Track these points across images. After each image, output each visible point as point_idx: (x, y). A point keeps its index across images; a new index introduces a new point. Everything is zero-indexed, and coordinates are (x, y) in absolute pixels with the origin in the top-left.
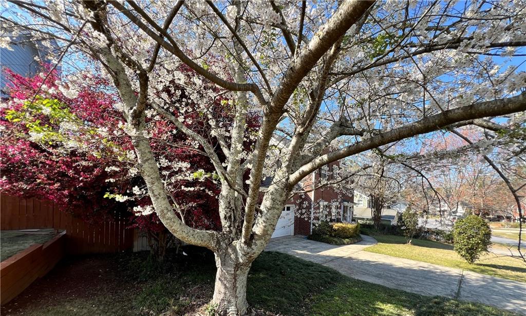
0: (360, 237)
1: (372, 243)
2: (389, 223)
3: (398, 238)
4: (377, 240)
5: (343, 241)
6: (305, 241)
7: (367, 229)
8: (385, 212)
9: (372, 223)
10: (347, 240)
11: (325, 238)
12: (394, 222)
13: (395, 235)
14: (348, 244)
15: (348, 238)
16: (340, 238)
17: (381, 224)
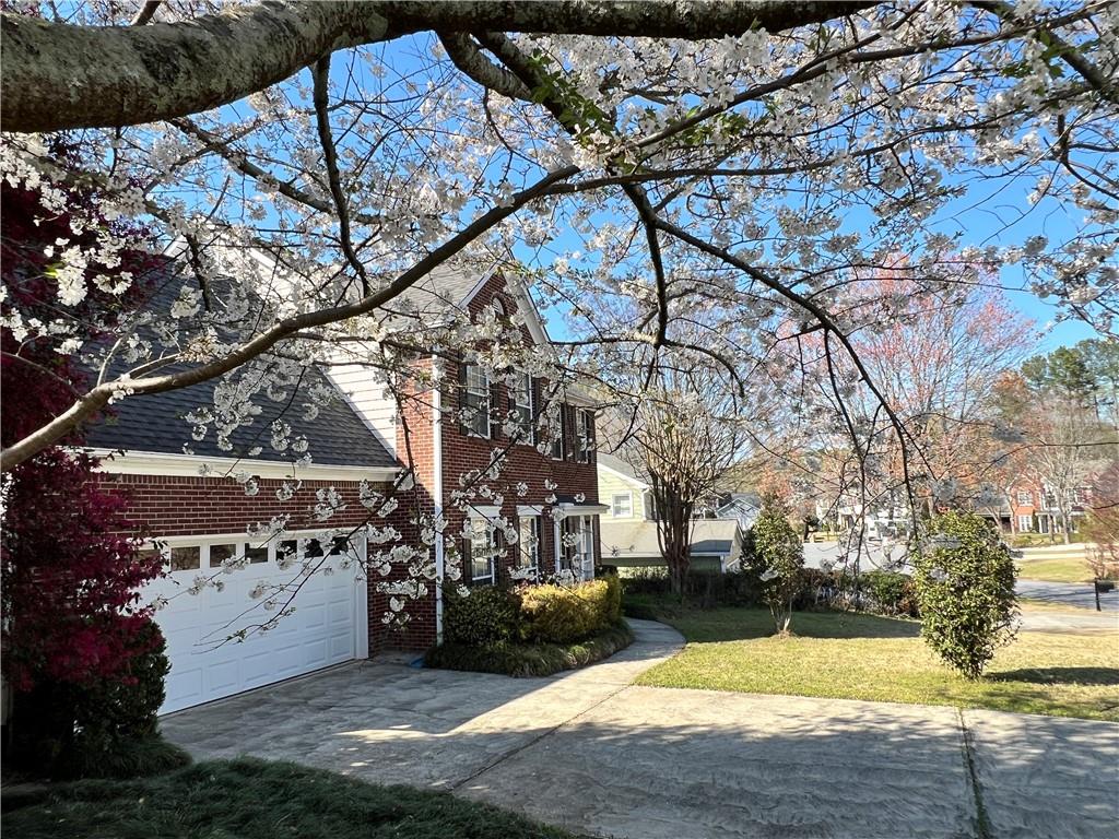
0: (626, 629)
1: (664, 647)
2: (714, 566)
3: (749, 616)
4: (681, 632)
5: (561, 656)
6: (414, 677)
7: (648, 597)
8: (701, 532)
9: (663, 572)
10: (578, 649)
11: (491, 654)
12: (731, 562)
13: (737, 606)
14: (582, 664)
15: (579, 640)
16: (552, 646)
17: (692, 574)
